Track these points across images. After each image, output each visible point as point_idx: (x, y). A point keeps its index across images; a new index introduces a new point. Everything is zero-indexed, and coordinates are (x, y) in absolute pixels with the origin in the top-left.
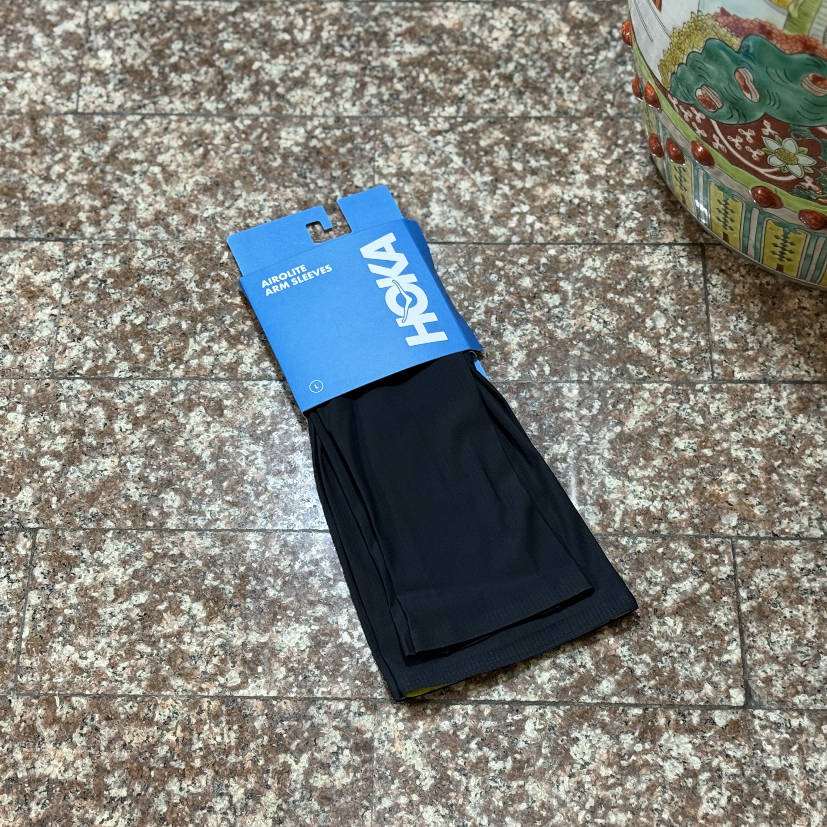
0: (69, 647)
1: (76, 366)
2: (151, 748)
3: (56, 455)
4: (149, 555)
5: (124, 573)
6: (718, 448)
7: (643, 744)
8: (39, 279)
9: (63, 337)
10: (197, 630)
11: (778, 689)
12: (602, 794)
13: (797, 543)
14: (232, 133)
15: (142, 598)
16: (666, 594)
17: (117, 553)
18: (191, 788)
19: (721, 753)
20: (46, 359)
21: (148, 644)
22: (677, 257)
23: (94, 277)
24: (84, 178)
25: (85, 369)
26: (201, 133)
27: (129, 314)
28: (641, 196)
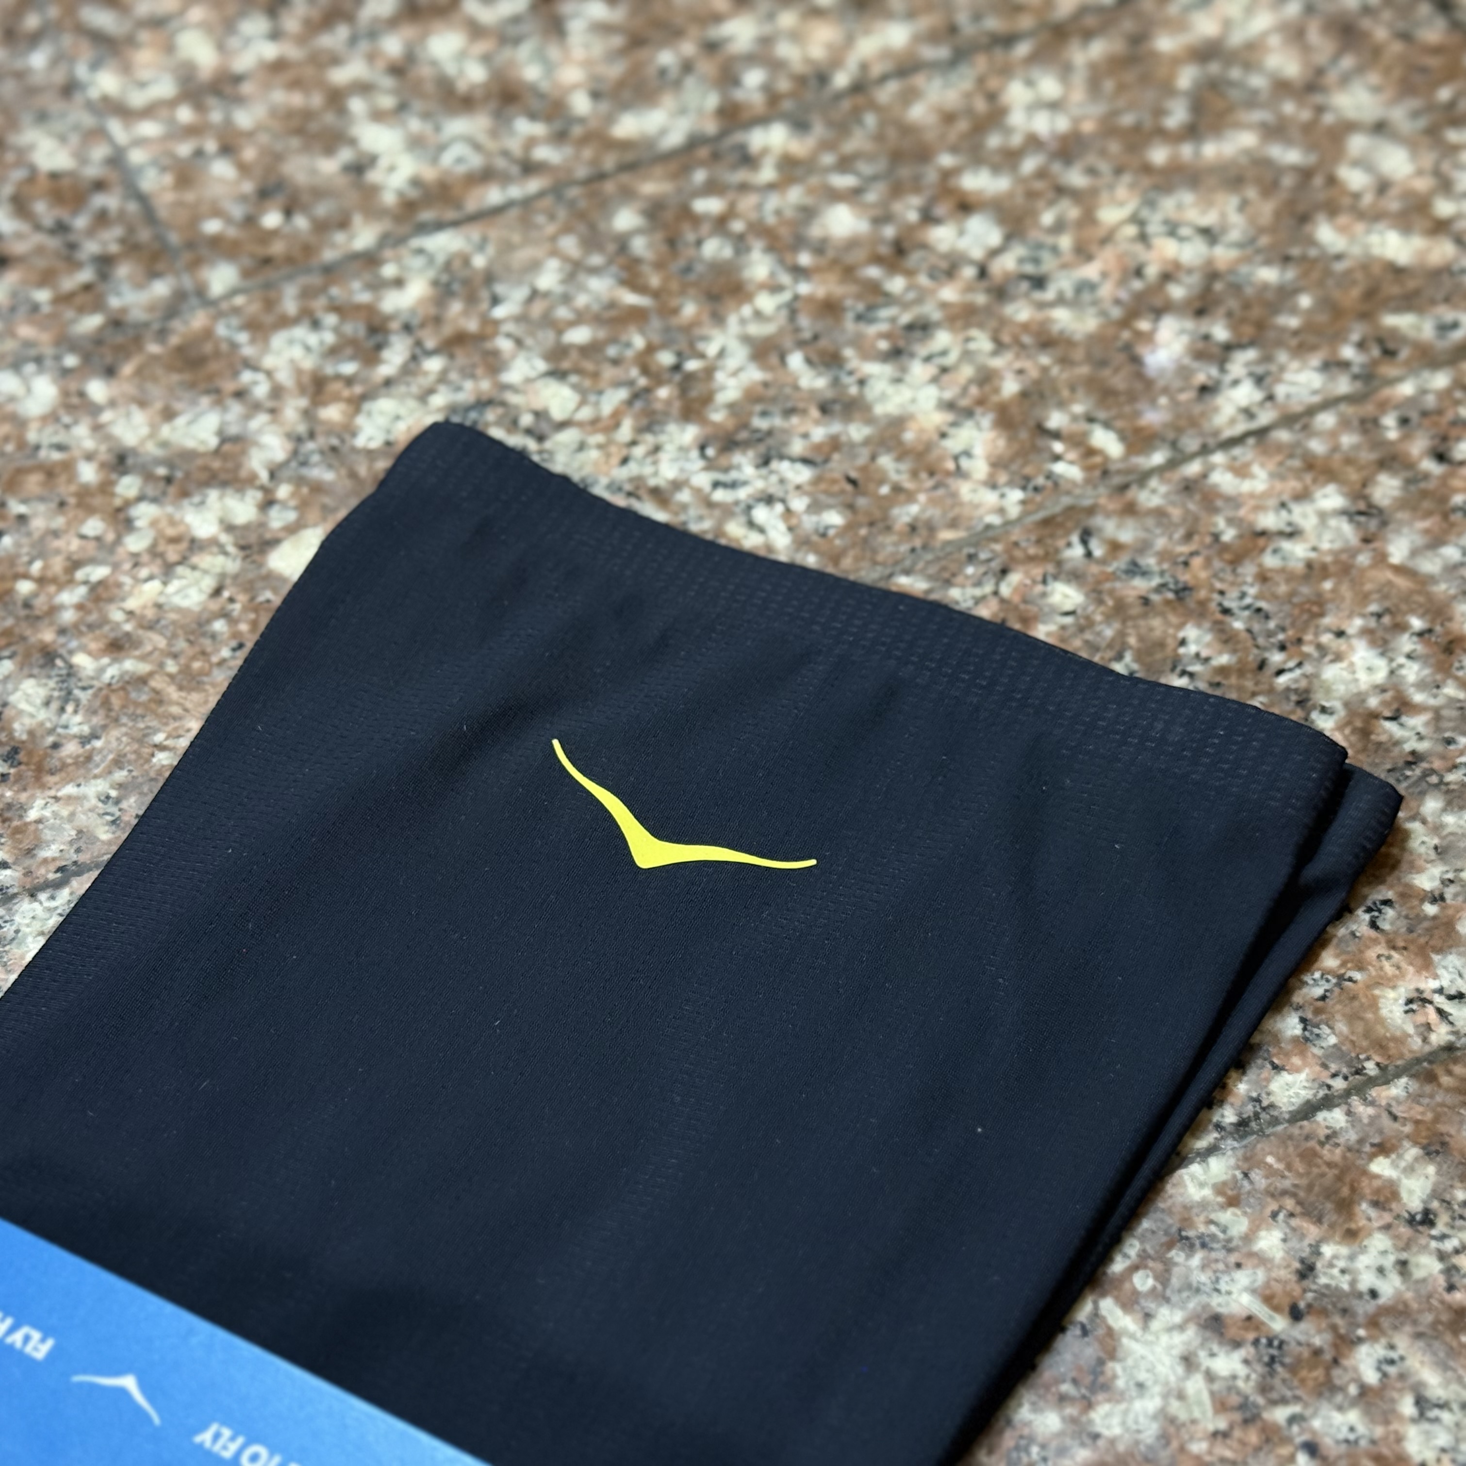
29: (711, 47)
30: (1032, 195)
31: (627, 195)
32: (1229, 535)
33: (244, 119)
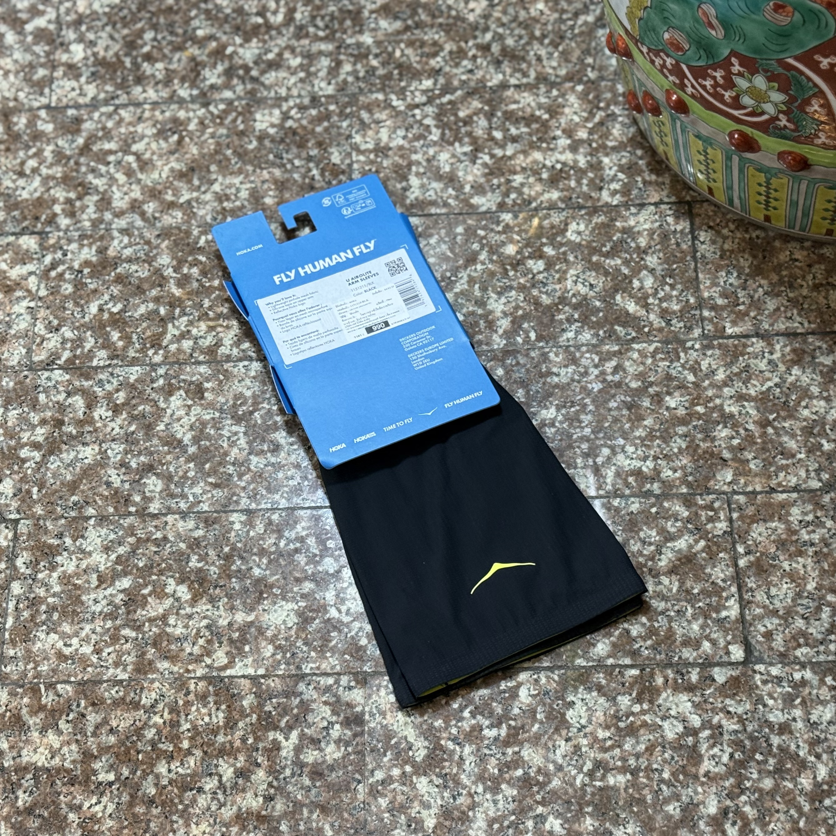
0: (52, 635)
1: (54, 357)
2: (139, 732)
3: (36, 446)
4: (132, 540)
5: (107, 559)
6: (711, 405)
7: (641, 704)
8: (15, 273)
9: (40, 329)
10: (182, 612)
11: (778, 642)
12: (600, 756)
13: (795, 495)
14: (206, 118)
15: (126, 583)
16: (660, 554)
17: (100, 539)
18: (179, 770)
19: (721, 710)
20: (24, 351)
21: (134, 628)
22: (663, 216)
23: (71, 268)
24: (58, 171)
25: (63, 359)
26: (175, 120)
27: (106, 303)
28: (625, 157)
29: (509, 181)
30: (558, 259)
31: (464, 222)
32: (544, 370)
33: (385, 163)
